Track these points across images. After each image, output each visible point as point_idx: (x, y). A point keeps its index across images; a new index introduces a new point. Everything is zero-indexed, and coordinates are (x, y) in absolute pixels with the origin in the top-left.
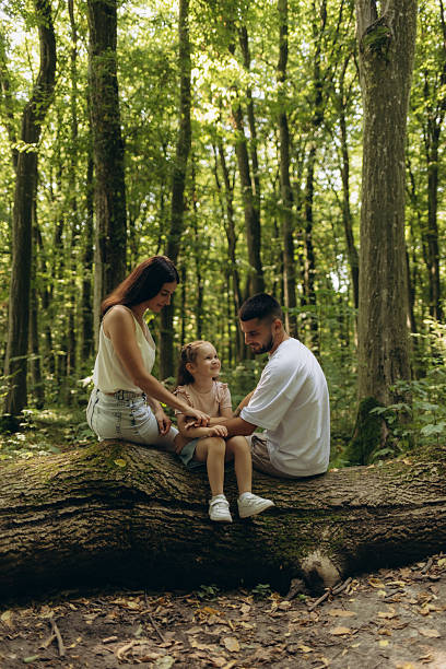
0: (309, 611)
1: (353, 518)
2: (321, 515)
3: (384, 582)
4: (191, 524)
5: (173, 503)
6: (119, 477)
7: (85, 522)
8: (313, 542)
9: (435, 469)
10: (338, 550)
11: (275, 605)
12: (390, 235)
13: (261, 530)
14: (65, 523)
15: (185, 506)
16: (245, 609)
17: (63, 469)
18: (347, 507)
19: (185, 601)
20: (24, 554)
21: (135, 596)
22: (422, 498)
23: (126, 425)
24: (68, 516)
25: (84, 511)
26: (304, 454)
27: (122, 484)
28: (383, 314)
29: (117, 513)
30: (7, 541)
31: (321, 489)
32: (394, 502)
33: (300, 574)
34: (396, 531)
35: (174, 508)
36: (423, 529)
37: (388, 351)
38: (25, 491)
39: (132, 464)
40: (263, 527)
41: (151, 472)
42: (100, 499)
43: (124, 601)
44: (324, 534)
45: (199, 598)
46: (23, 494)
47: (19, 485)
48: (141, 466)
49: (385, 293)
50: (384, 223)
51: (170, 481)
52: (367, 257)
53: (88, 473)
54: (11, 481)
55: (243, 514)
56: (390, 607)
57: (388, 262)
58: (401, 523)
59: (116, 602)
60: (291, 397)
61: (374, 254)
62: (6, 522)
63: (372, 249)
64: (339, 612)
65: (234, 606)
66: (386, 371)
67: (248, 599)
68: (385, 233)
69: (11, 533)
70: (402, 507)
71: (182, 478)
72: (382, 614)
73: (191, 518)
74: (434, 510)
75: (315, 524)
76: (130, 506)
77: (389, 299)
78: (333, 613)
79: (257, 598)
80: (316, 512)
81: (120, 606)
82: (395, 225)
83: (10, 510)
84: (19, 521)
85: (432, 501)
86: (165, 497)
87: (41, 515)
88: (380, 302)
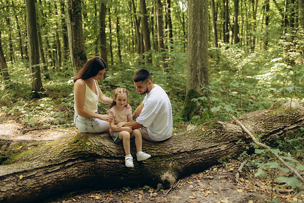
0: (164, 197)
1: (181, 157)
2: (169, 157)
3: (192, 181)
4: (118, 165)
5: (111, 158)
6: (88, 149)
7: (76, 168)
8: (166, 168)
9: (214, 132)
10: (176, 170)
11: (151, 194)
12: (201, 15)
13: (146, 165)
14: (68, 170)
15: (115, 158)
16: (140, 197)
17: (65, 148)
18: (179, 153)
19: (117, 194)
20: (53, 183)
21: (98, 193)
22: (209, 145)
23: (90, 128)
24: (69, 167)
25: (75, 164)
26: (162, 133)
27: (89, 152)
28: (198, 52)
29: (89, 163)
30: (46, 180)
31: (169, 146)
32: (197, 148)
33: (161, 182)
34: (198, 160)
35: (111, 159)
36: (208, 157)
37: (200, 69)
38: (51, 159)
39: (93, 143)
40: (146, 164)
41: (101, 146)
42: (81, 158)
43: (94, 196)
44: (170, 165)
45: (123, 193)
46: (50, 160)
47: (48, 156)
48: (97, 144)
49: (199, 42)
50: (199, 10)
51: (109, 149)
52: (191, 26)
53: (76, 149)
54: (45, 155)
55: (139, 159)
56: (194, 193)
57: (201, 28)
58: (200, 156)
59: (91, 196)
60: (157, 113)
61: (194, 24)
62: (45, 172)
63: (194, 22)
64: (175, 197)
65: (136, 196)
66: (199, 78)
67: (141, 192)
68: (199, 15)
69: (47, 176)
70: (200, 150)
71: (114, 147)
72: (190, 197)
73: (118, 163)
74: (213, 149)
75: (166, 161)
76: (94, 160)
77: (201, 45)
78: (173, 197)
79: (145, 191)
80: (167, 156)
81: (93, 198)
82: (204, 10)
83: (46, 167)
84: (50, 171)
85: (212, 146)
86: (108, 155)
87: (58, 167)
88: (197, 47)
